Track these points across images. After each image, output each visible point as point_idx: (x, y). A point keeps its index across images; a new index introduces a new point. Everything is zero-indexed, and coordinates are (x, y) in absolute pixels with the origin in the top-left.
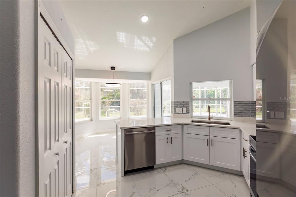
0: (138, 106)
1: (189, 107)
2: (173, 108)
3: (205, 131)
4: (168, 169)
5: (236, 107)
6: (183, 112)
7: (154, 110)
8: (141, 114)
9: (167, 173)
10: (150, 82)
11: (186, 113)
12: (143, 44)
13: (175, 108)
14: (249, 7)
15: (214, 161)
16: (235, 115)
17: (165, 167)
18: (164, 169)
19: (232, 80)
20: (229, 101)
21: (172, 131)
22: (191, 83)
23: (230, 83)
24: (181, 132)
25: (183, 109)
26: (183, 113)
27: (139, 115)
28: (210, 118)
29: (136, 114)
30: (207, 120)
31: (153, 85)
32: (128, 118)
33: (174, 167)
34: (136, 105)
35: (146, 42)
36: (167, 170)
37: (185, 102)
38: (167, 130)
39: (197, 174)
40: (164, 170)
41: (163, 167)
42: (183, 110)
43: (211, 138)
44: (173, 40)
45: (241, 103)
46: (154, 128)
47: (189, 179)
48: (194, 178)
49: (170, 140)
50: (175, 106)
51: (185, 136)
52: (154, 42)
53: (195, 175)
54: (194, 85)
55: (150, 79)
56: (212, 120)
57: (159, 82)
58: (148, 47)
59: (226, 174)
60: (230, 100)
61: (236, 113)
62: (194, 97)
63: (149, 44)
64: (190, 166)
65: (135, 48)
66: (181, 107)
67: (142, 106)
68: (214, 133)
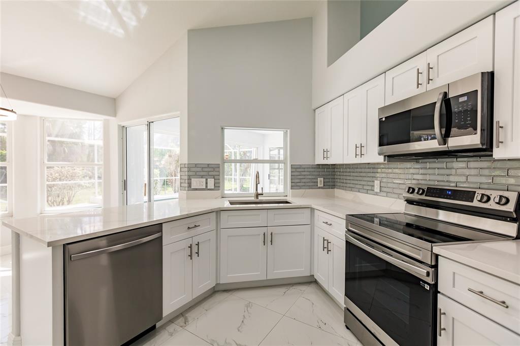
0: (60, 183)
1: (219, 175)
2: (186, 178)
3: (260, 219)
4: (190, 315)
5: (294, 174)
6: (206, 187)
7: (125, 188)
8: (69, 202)
9: (191, 327)
10: (114, 123)
11: (213, 187)
12: (109, 11)
13: (189, 179)
14: (312, 18)
15: (274, 270)
16: (292, 187)
17: (181, 313)
18: (181, 320)
19: (288, 131)
20: (283, 164)
21: (198, 229)
22: (222, 128)
23: (285, 134)
24: (214, 227)
25: (207, 180)
26: (206, 189)
27: (63, 204)
28: (257, 195)
29: (53, 203)
30: (253, 199)
31: (123, 129)
32: (39, 212)
33: (202, 305)
34: (54, 180)
35: (120, 10)
36: (190, 319)
37: (212, 166)
38: (189, 228)
39: (252, 306)
40: (182, 324)
41: (177, 317)
42: (207, 183)
43: (270, 230)
44: (186, 31)
45: (300, 167)
46: (158, 227)
47: (243, 321)
48: (249, 316)
49: (195, 249)
50: (191, 173)
51: (224, 233)
52: (142, 16)
53: (249, 308)
54: (228, 132)
55: (114, 114)
56: (260, 198)
57: (145, 120)
58: (122, 24)
59: (291, 288)
60: (284, 162)
61: (293, 184)
62: (227, 157)
63: (125, 19)
64: (230, 293)
65: (82, 14)
66: (202, 177)
67: (72, 182)
68: (274, 220)
